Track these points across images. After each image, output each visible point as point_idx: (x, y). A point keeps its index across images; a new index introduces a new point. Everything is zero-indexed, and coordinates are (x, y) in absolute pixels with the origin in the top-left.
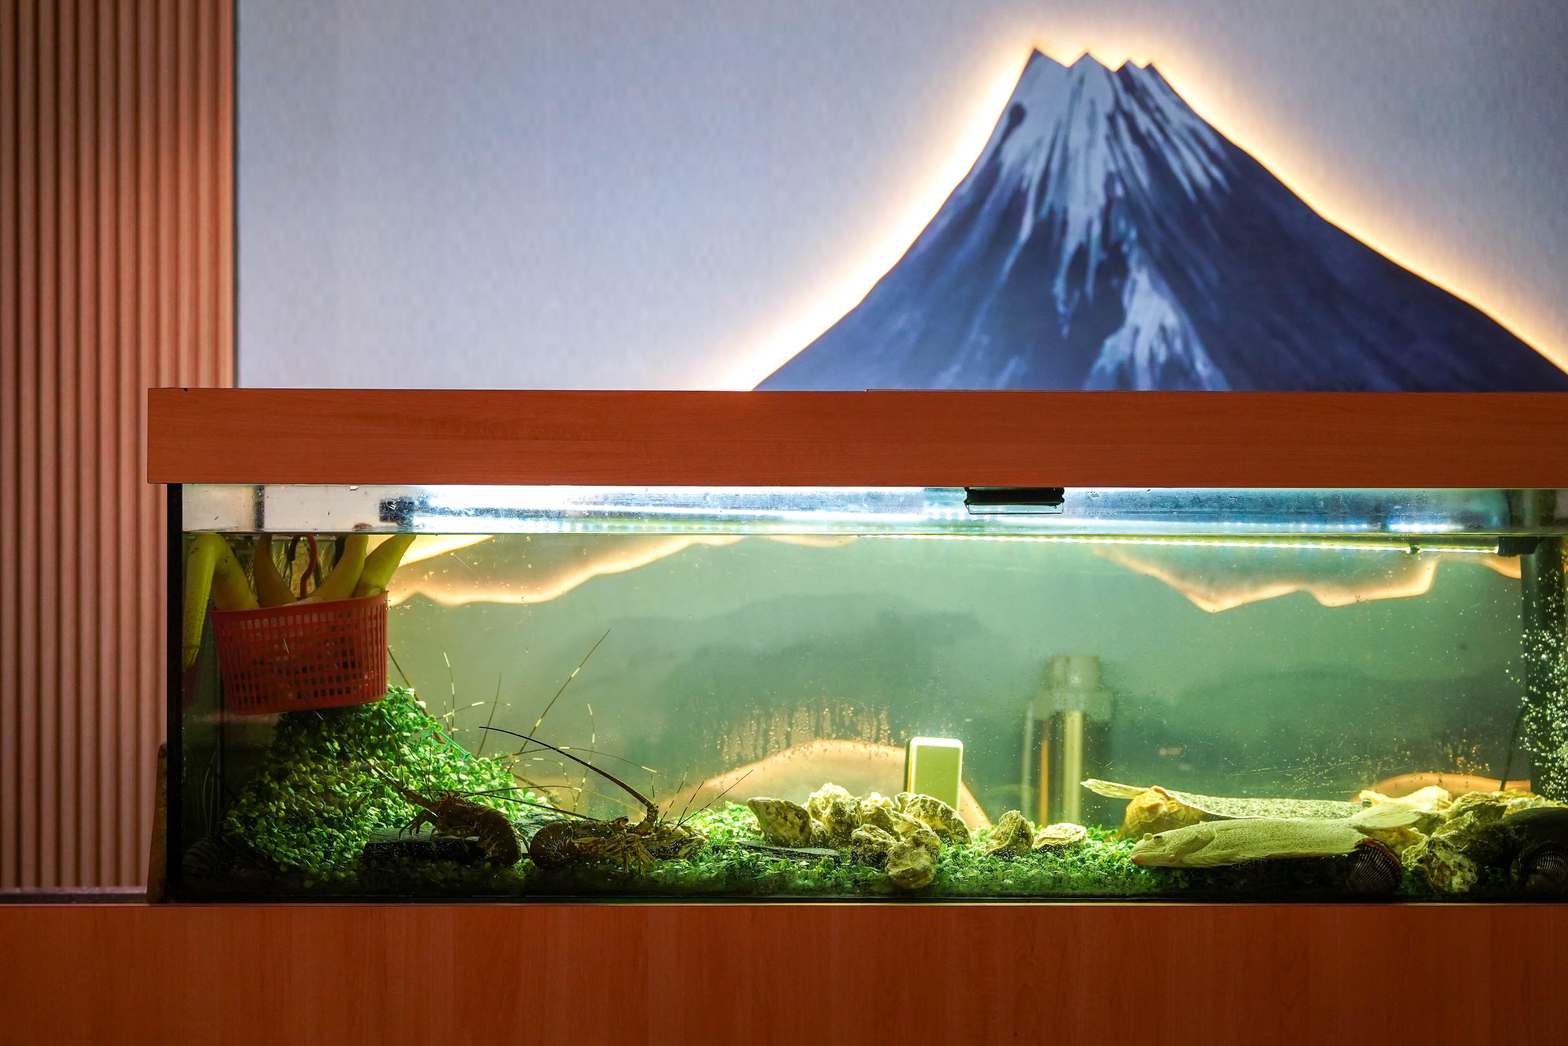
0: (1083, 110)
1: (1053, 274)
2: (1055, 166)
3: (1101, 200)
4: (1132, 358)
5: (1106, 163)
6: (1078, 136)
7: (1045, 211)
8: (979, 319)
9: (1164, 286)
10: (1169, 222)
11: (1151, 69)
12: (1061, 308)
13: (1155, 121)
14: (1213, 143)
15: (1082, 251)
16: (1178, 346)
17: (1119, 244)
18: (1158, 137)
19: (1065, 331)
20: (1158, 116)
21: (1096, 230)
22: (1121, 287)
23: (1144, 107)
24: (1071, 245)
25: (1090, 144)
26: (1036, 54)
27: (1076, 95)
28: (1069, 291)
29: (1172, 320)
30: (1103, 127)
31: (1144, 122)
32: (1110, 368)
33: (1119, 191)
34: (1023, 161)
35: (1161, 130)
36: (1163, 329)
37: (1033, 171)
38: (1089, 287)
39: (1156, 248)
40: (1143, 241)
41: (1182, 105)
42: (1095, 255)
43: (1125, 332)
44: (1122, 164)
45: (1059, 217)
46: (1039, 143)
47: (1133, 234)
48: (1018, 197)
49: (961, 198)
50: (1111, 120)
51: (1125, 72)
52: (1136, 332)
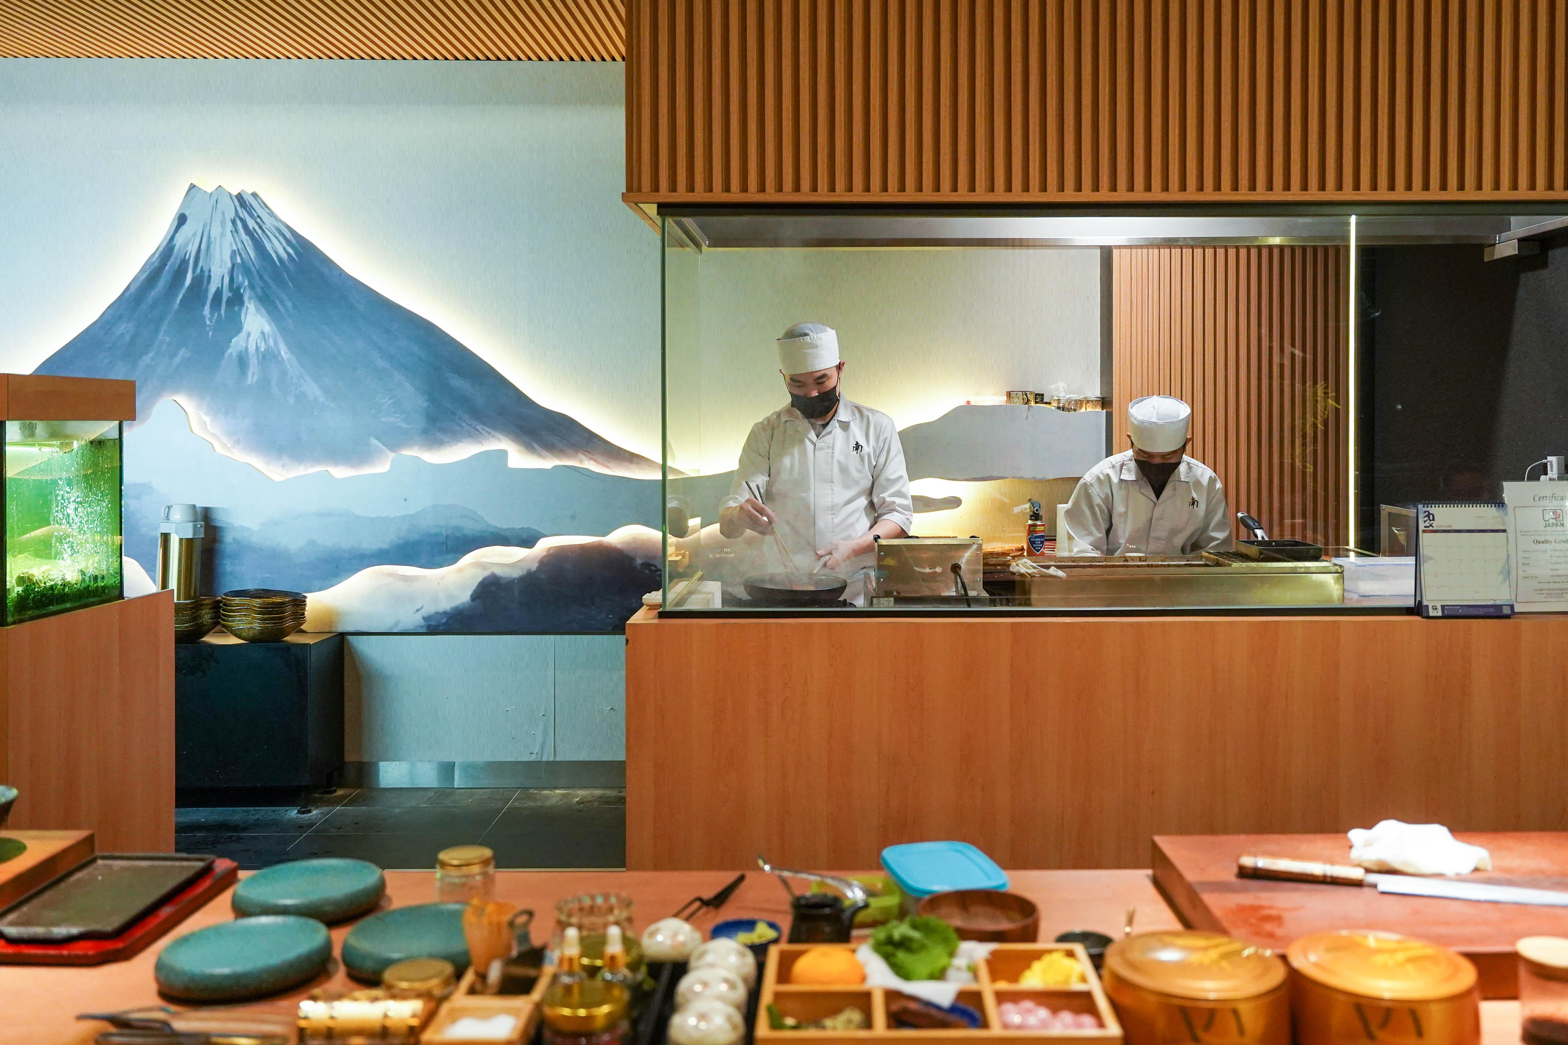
0: (218, 217)
1: (204, 305)
2: (203, 247)
3: (229, 265)
4: (247, 348)
5: (231, 245)
6: (216, 232)
7: (198, 271)
8: (164, 327)
9: (263, 311)
10: (266, 277)
11: (255, 195)
12: (208, 323)
13: (257, 223)
14: (288, 235)
15: (218, 293)
16: (271, 343)
17: (239, 288)
18: (259, 231)
19: (210, 334)
20: (259, 220)
21: (227, 280)
22: (240, 310)
23: (252, 216)
24: (212, 289)
25: (222, 235)
26: (192, 186)
27: (214, 208)
28: (212, 314)
29: (267, 329)
30: (229, 226)
31: (251, 224)
32: (235, 354)
33: (239, 260)
34: (187, 244)
35: (261, 228)
36: (263, 333)
37: (192, 249)
38: (223, 312)
39: (259, 290)
40: (252, 287)
41: (272, 214)
42: (226, 294)
43: (243, 335)
44: (240, 246)
45: (206, 274)
46: (195, 234)
47: (246, 283)
48: (184, 263)
49: (153, 264)
50: (234, 222)
51: (240, 197)
52: (249, 335)
